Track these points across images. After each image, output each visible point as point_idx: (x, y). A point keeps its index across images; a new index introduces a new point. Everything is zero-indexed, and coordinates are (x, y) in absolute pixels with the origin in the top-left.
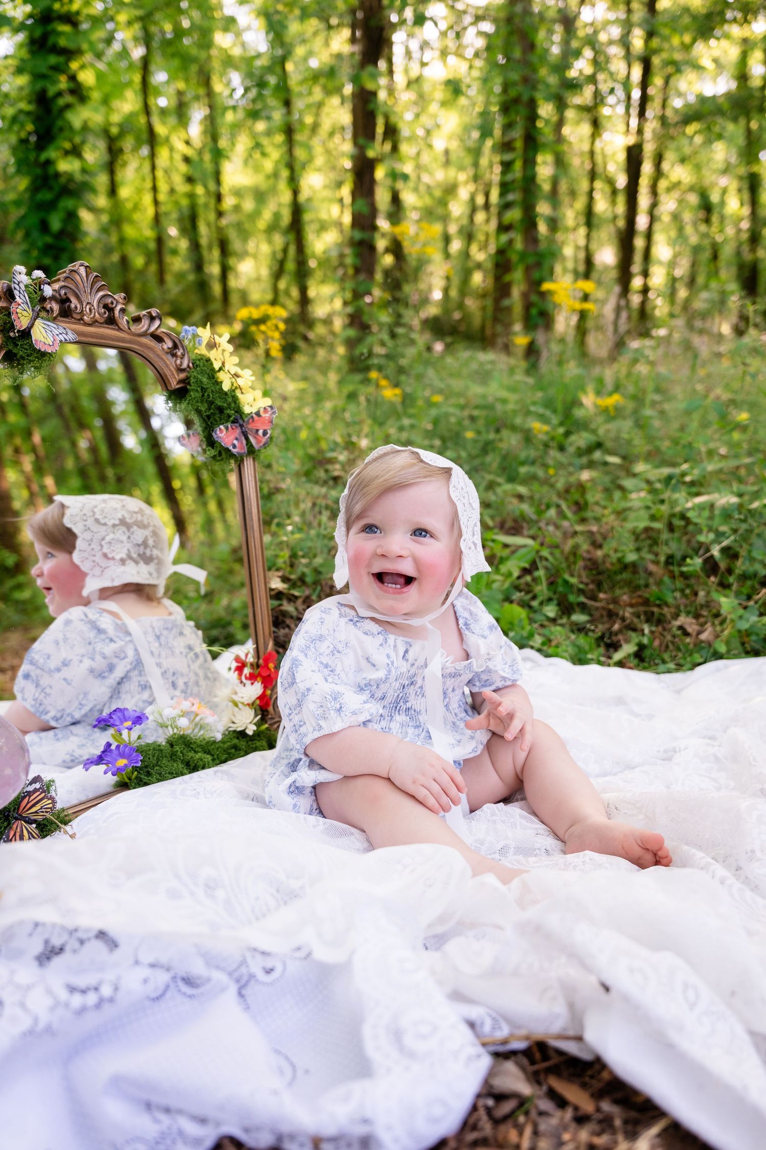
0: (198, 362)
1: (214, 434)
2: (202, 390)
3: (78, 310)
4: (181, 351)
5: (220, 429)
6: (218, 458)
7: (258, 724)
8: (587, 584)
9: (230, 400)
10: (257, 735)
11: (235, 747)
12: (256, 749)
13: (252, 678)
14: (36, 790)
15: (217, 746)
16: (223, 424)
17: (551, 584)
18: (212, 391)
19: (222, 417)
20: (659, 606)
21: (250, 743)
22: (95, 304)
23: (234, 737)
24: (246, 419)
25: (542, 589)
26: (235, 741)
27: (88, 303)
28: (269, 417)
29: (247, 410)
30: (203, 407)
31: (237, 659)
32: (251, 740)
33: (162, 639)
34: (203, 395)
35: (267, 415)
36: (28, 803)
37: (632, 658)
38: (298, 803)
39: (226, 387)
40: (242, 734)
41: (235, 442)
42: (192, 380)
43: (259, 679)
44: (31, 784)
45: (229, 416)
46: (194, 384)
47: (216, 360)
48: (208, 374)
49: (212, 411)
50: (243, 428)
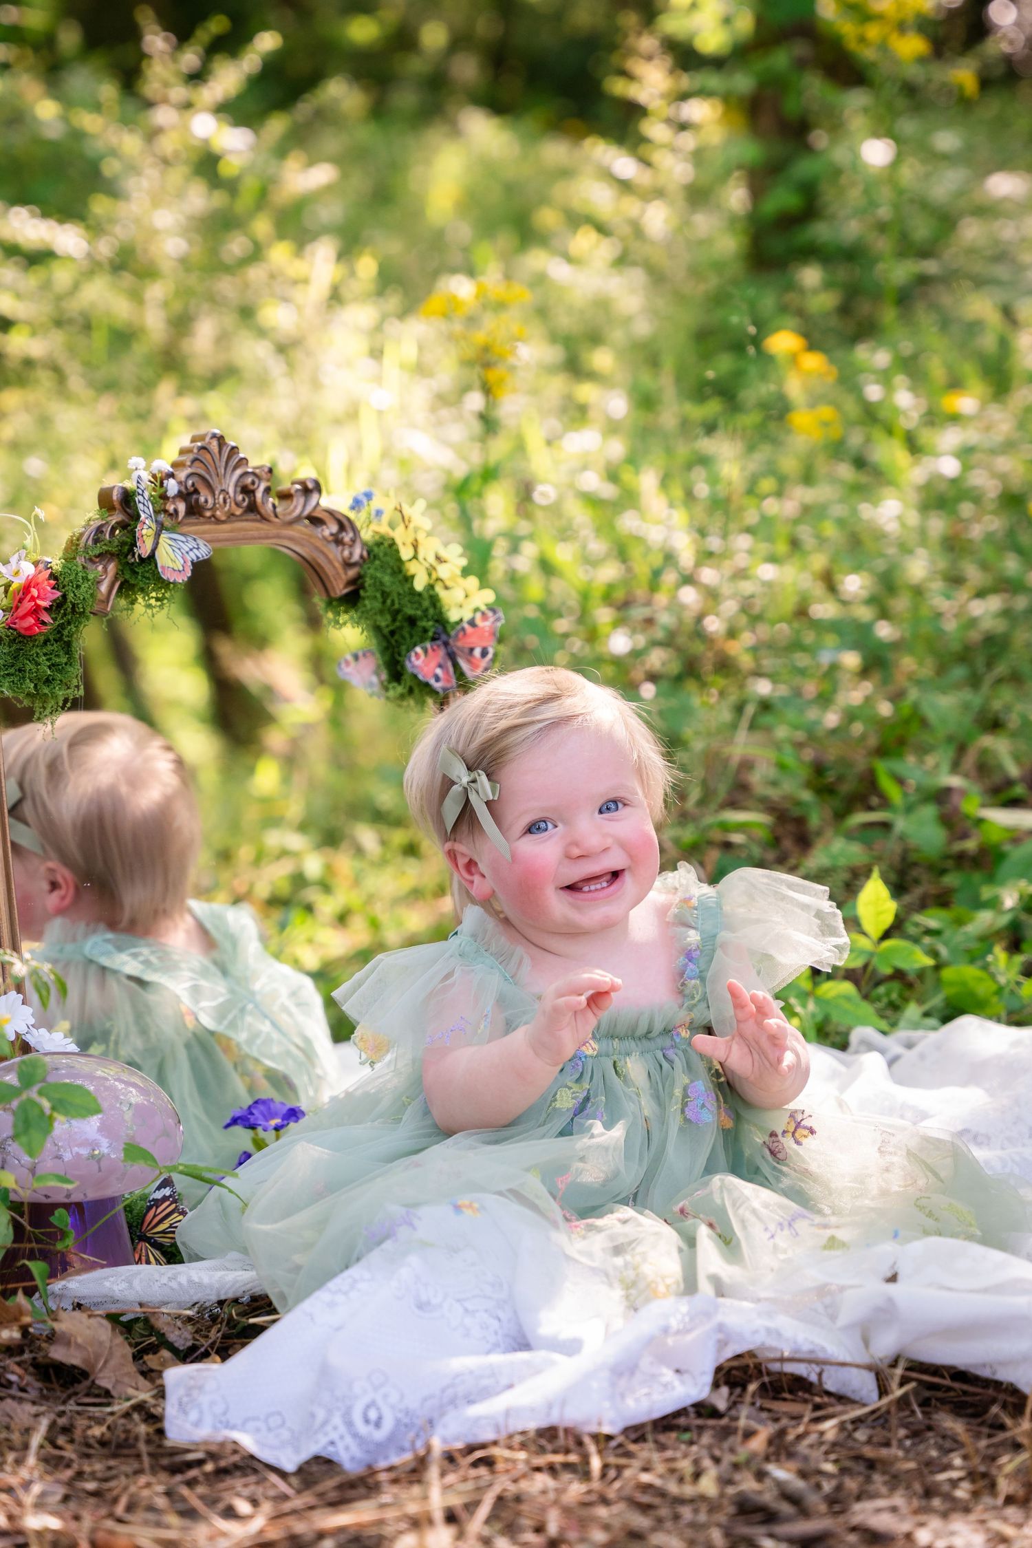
0: (376, 549)
1: (405, 661)
2: (382, 595)
3: (210, 504)
4: (351, 535)
5: (417, 654)
6: (409, 696)
9: (426, 603)
14: (165, 1199)
16: (417, 644)
18: (399, 594)
19: (417, 632)
22: (231, 491)
24: (453, 633)
27: (223, 491)
28: (490, 627)
29: (453, 616)
30: (384, 621)
34: (384, 603)
35: (488, 624)
36: (155, 1216)
39: (419, 585)
41: (439, 671)
42: (368, 582)
44: (159, 1188)
45: (425, 631)
46: (370, 586)
47: (404, 544)
48: (392, 568)
49: (398, 624)
50: (449, 647)
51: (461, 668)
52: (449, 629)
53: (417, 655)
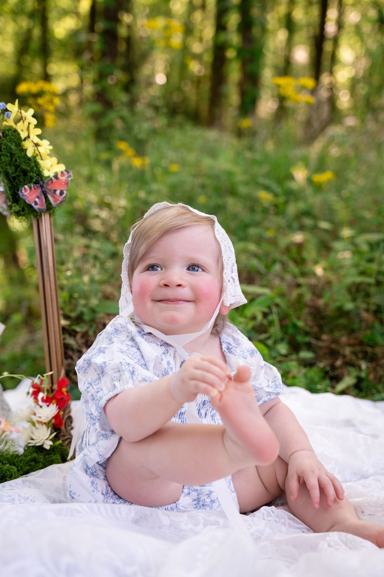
0: (7, 132)
1: (20, 193)
2: (10, 156)
5: (25, 188)
6: (22, 213)
7: (55, 439)
8: (311, 327)
9: (33, 164)
10: (53, 449)
11: (34, 460)
12: (51, 463)
13: (48, 401)
15: (20, 459)
16: (26, 184)
17: (283, 327)
18: (19, 157)
19: (26, 178)
20: (372, 347)
21: (47, 456)
23: (33, 451)
24: (46, 181)
25: (275, 330)
26: (35, 455)
28: (65, 180)
29: (46, 173)
30: (11, 170)
31: (34, 386)
32: (48, 454)
34: (12, 160)
35: (64, 178)
37: (352, 389)
39: (30, 154)
40: (40, 449)
41: (37, 200)
43: (54, 401)
45: (32, 178)
46: (4, 149)
47: (22, 130)
48: (16, 142)
49: (18, 173)
50: (43, 189)
51: (49, 201)
52: (44, 179)
53: (26, 190)
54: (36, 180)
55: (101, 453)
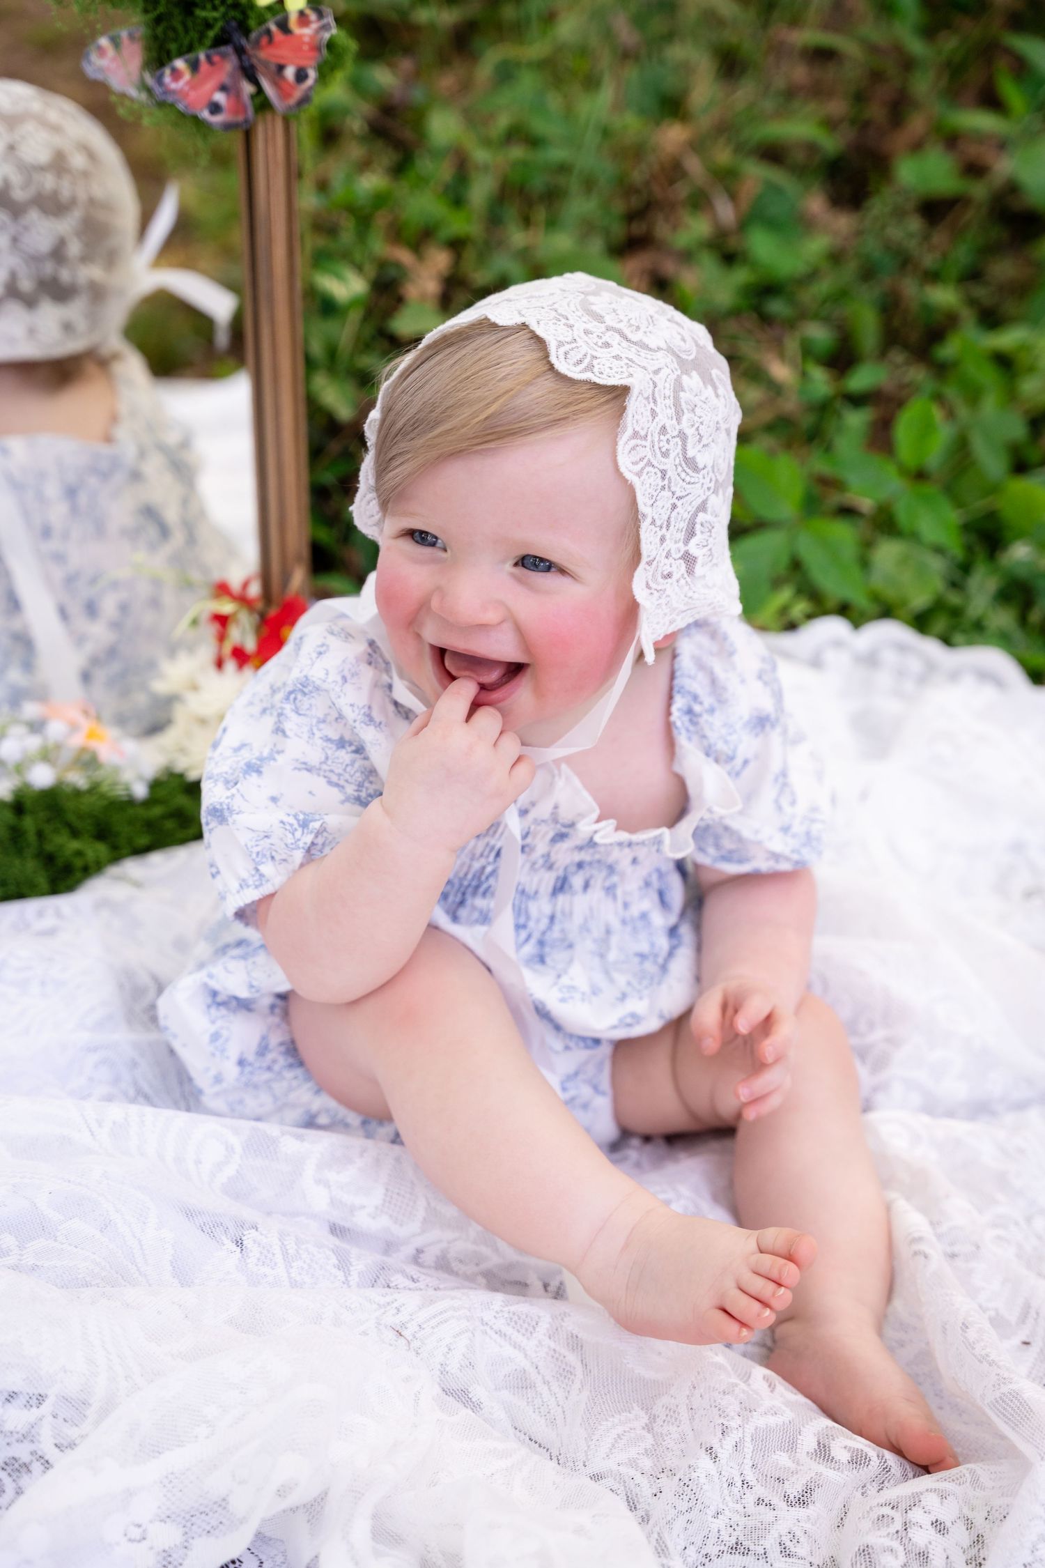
15: (134, 812)
19: (190, 24)
24: (253, 35)
28: (312, 37)
33: (83, 499)
35: (308, 31)
38: (225, 1033)
41: (220, 97)
50: (245, 58)
53: (175, 73)
54: (223, 30)
55: (255, 983)
